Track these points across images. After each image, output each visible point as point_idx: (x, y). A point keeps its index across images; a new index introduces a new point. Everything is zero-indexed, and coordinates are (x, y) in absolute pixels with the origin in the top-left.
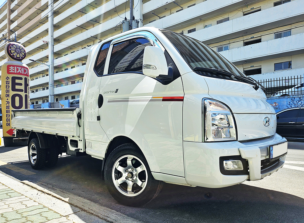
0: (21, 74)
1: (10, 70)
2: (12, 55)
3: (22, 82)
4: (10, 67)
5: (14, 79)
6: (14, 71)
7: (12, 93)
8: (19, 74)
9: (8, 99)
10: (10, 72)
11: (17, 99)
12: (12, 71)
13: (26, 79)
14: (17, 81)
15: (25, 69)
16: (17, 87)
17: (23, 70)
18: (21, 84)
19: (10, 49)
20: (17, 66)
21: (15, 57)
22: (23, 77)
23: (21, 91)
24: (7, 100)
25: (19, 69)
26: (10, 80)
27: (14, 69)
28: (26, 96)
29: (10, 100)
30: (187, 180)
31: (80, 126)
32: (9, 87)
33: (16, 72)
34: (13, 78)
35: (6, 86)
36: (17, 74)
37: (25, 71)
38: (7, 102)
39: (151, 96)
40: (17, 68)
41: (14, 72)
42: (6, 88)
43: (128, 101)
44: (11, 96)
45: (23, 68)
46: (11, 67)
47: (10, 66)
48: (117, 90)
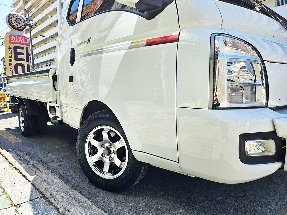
0: (23, 44)
1: (11, 39)
2: (13, 25)
3: (24, 51)
4: (11, 37)
5: (16, 48)
6: (15, 40)
7: (15, 62)
8: (20, 43)
9: (11, 68)
10: (12, 41)
11: (20, 68)
12: (13, 41)
13: (27, 49)
14: (19, 51)
15: (26, 39)
16: (19, 57)
17: (24, 40)
18: (22, 54)
19: (11, 19)
20: (18, 36)
21: (16, 27)
22: (25, 47)
23: (23, 60)
24: (11, 70)
25: (20, 39)
26: (12, 50)
27: (15, 38)
28: (28, 65)
29: (13, 69)
30: (182, 166)
31: (56, 90)
32: (12, 56)
33: (17, 42)
34: (14, 47)
35: (9, 55)
36: (18, 43)
37: (26, 41)
38: (11, 71)
39: (131, 42)
40: (18, 37)
41: (15, 42)
42: (9, 58)
43: (101, 52)
44: (14, 65)
45: (24, 38)
46: (13, 37)
47: (12, 35)
48: (89, 39)
